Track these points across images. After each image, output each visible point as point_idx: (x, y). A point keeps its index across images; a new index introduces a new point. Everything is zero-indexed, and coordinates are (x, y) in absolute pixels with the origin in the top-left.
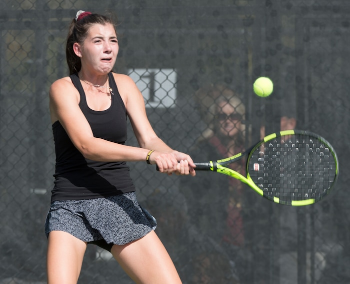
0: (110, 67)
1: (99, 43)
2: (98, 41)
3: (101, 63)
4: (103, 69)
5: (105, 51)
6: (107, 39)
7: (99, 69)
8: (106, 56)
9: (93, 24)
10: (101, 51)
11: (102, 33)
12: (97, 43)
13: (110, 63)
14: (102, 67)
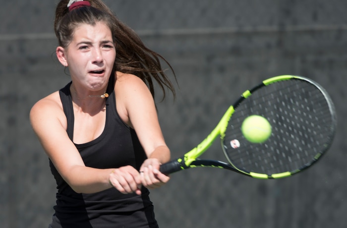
0: (102, 82)
1: (87, 49)
2: (84, 47)
3: (90, 76)
4: (92, 85)
5: (94, 60)
6: (96, 45)
7: (88, 84)
8: (95, 67)
9: (80, 24)
10: (88, 61)
11: (89, 36)
12: (83, 50)
13: (103, 76)
14: (92, 82)
